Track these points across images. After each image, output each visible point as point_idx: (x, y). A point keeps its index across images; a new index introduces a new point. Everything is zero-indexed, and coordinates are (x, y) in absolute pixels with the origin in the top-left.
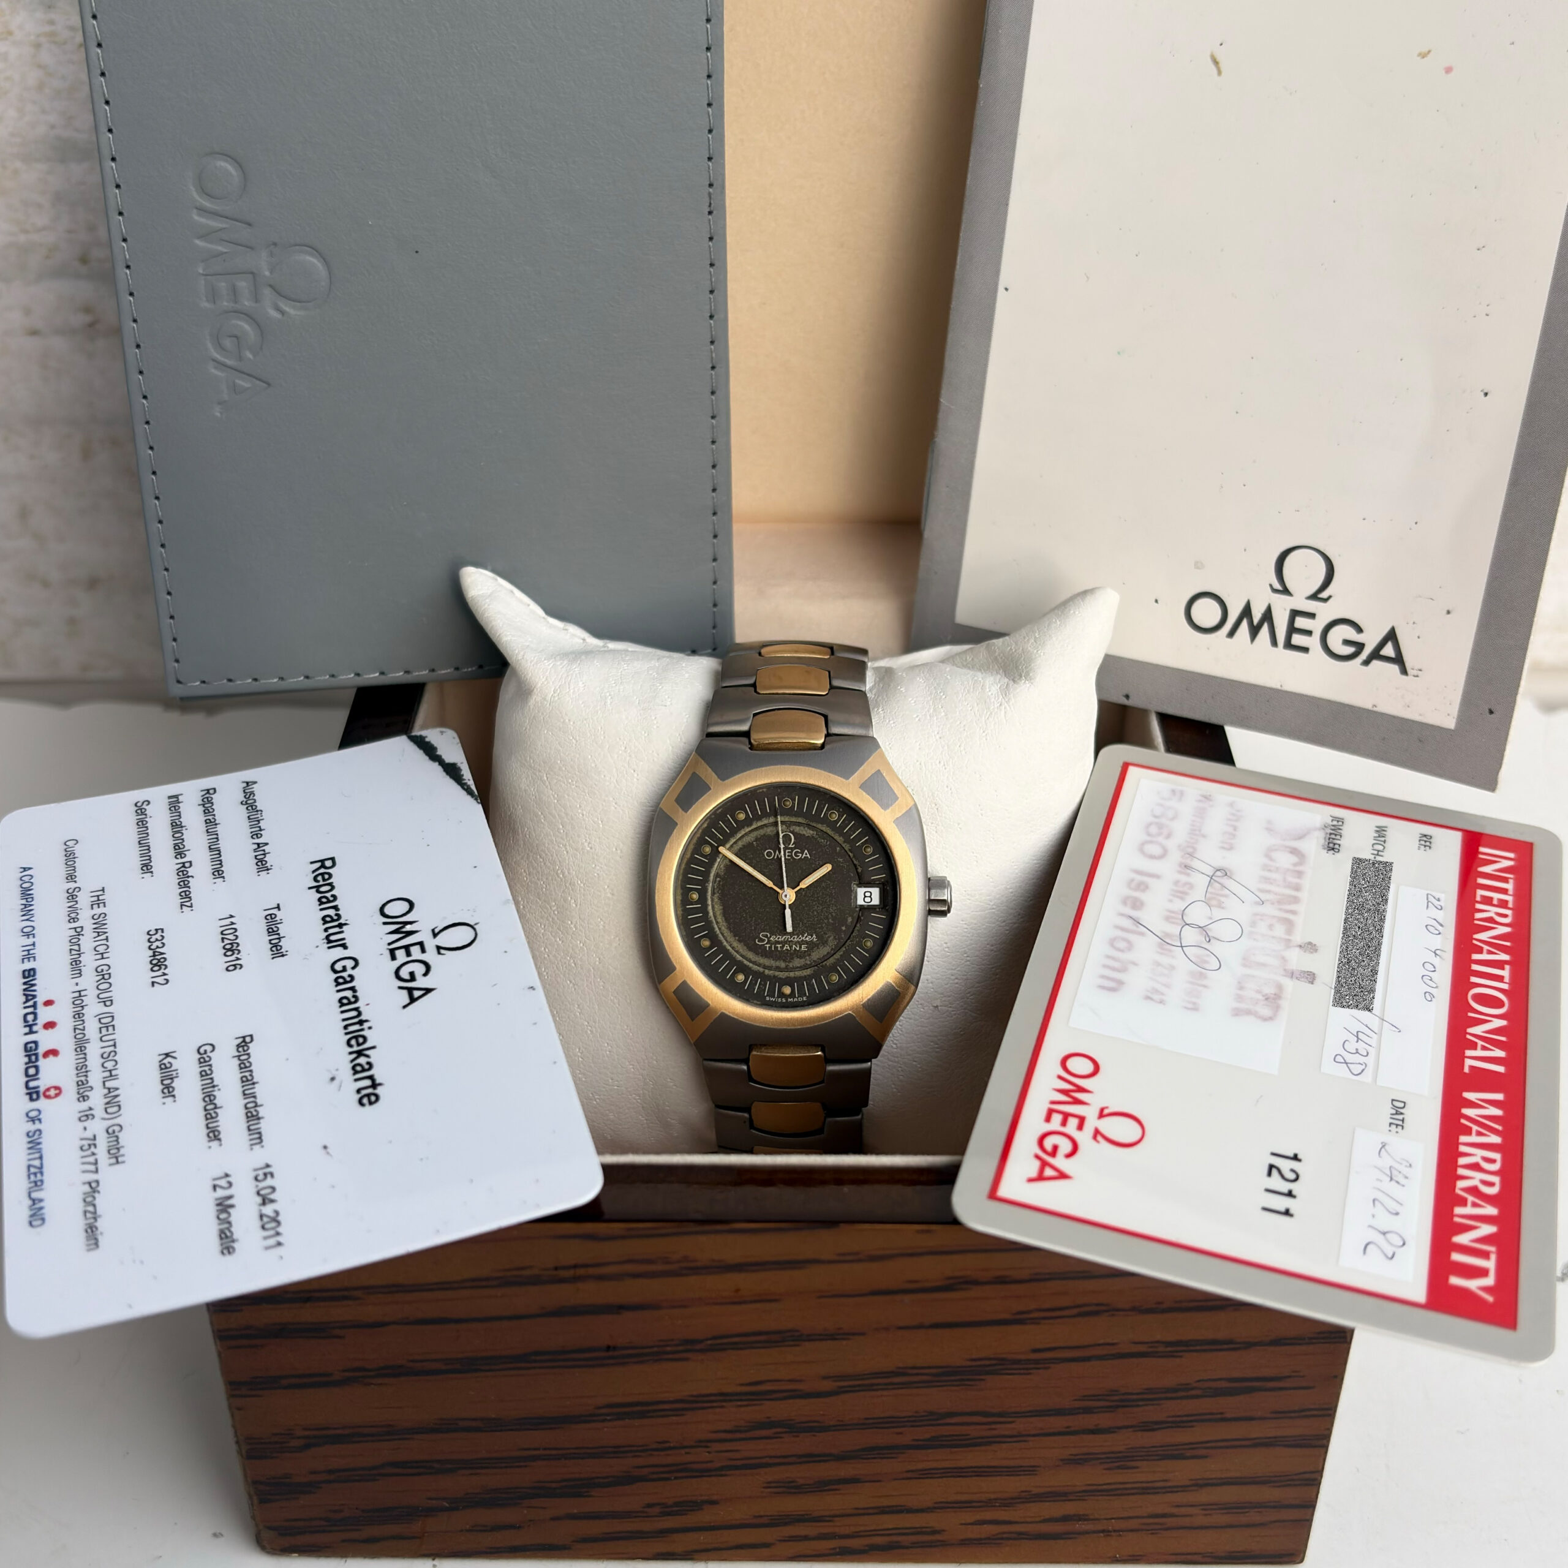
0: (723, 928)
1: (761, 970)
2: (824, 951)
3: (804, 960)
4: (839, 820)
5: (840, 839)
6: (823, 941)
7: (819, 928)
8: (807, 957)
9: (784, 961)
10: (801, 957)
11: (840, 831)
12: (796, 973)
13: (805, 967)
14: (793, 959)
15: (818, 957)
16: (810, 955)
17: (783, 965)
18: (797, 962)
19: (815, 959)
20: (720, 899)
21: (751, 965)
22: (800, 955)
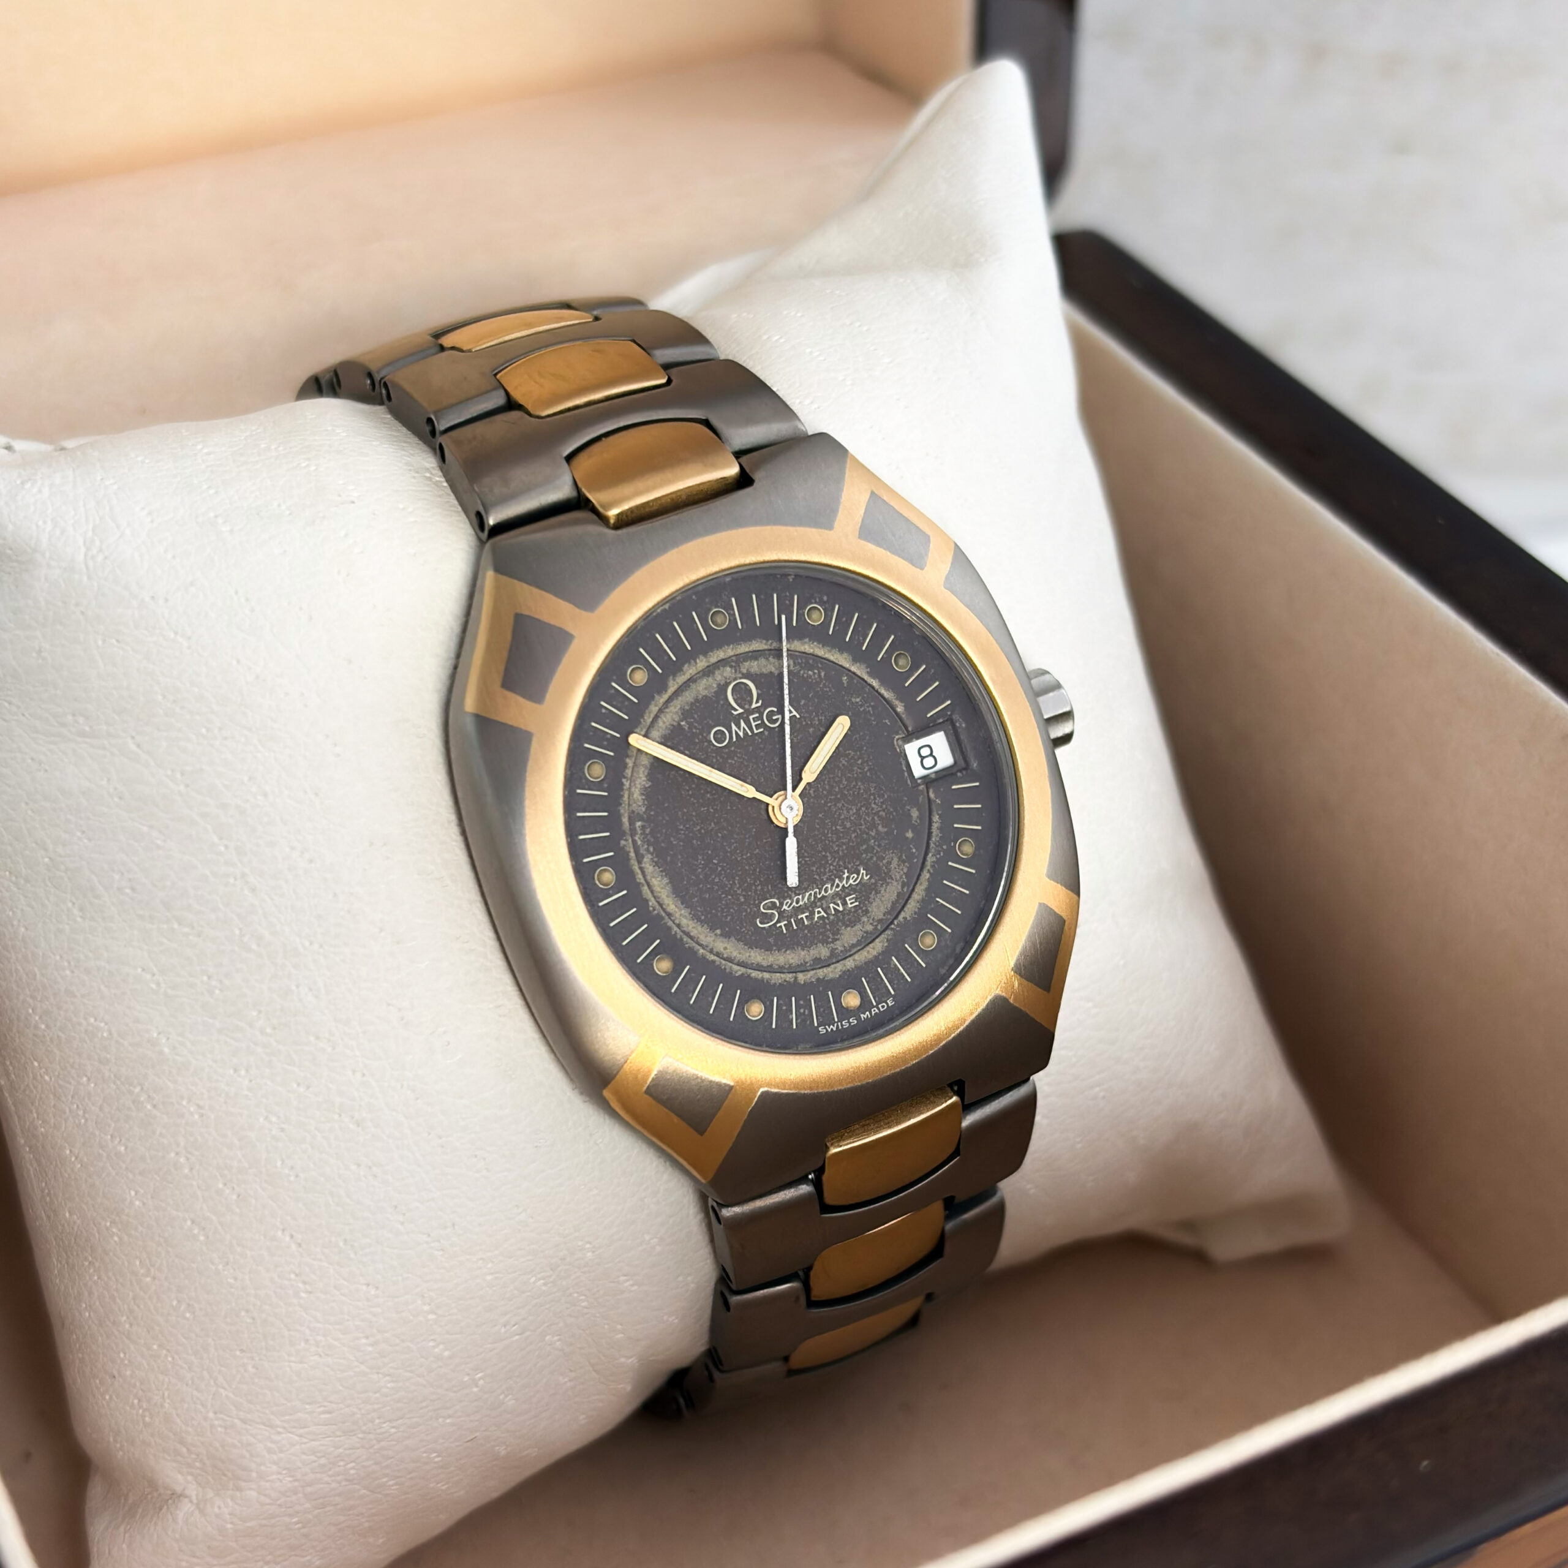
0: (684, 922)
1: (789, 977)
2: (890, 893)
3: (858, 927)
5: (843, 660)
6: (881, 875)
7: (866, 851)
8: (865, 919)
9: (825, 942)
10: (852, 924)
12: (856, 957)
13: (867, 940)
14: (837, 932)
15: (883, 909)
16: (867, 911)
17: (823, 952)
18: (849, 936)
19: (881, 916)
20: (656, 864)
21: (766, 975)
22: (850, 918)
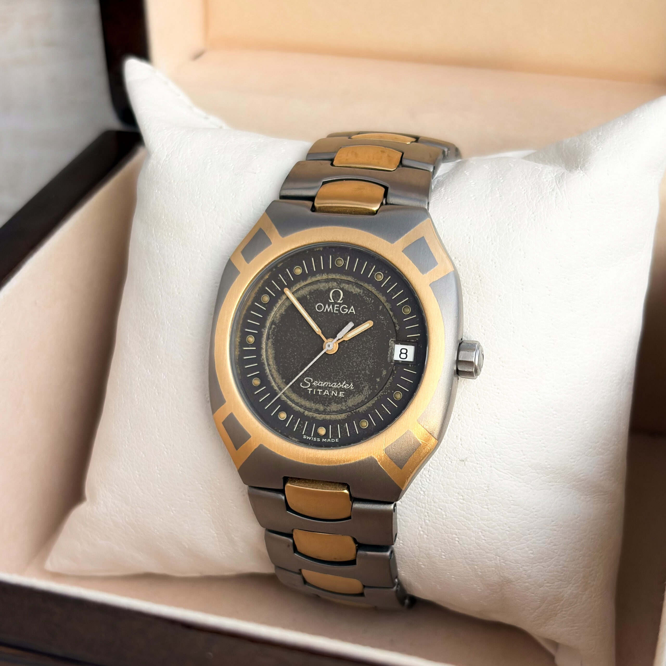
0: (273, 370)
1: (302, 410)
2: (359, 398)
3: (340, 405)
4: (384, 280)
5: (383, 299)
6: (358, 390)
7: (357, 378)
8: (344, 404)
9: (324, 404)
10: (338, 403)
11: (383, 291)
12: (332, 416)
13: (340, 412)
14: (330, 403)
15: (352, 404)
16: (346, 401)
17: (322, 408)
18: (334, 407)
19: (351, 406)
20: (273, 344)
21: (293, 405)
22: (338, 400)
